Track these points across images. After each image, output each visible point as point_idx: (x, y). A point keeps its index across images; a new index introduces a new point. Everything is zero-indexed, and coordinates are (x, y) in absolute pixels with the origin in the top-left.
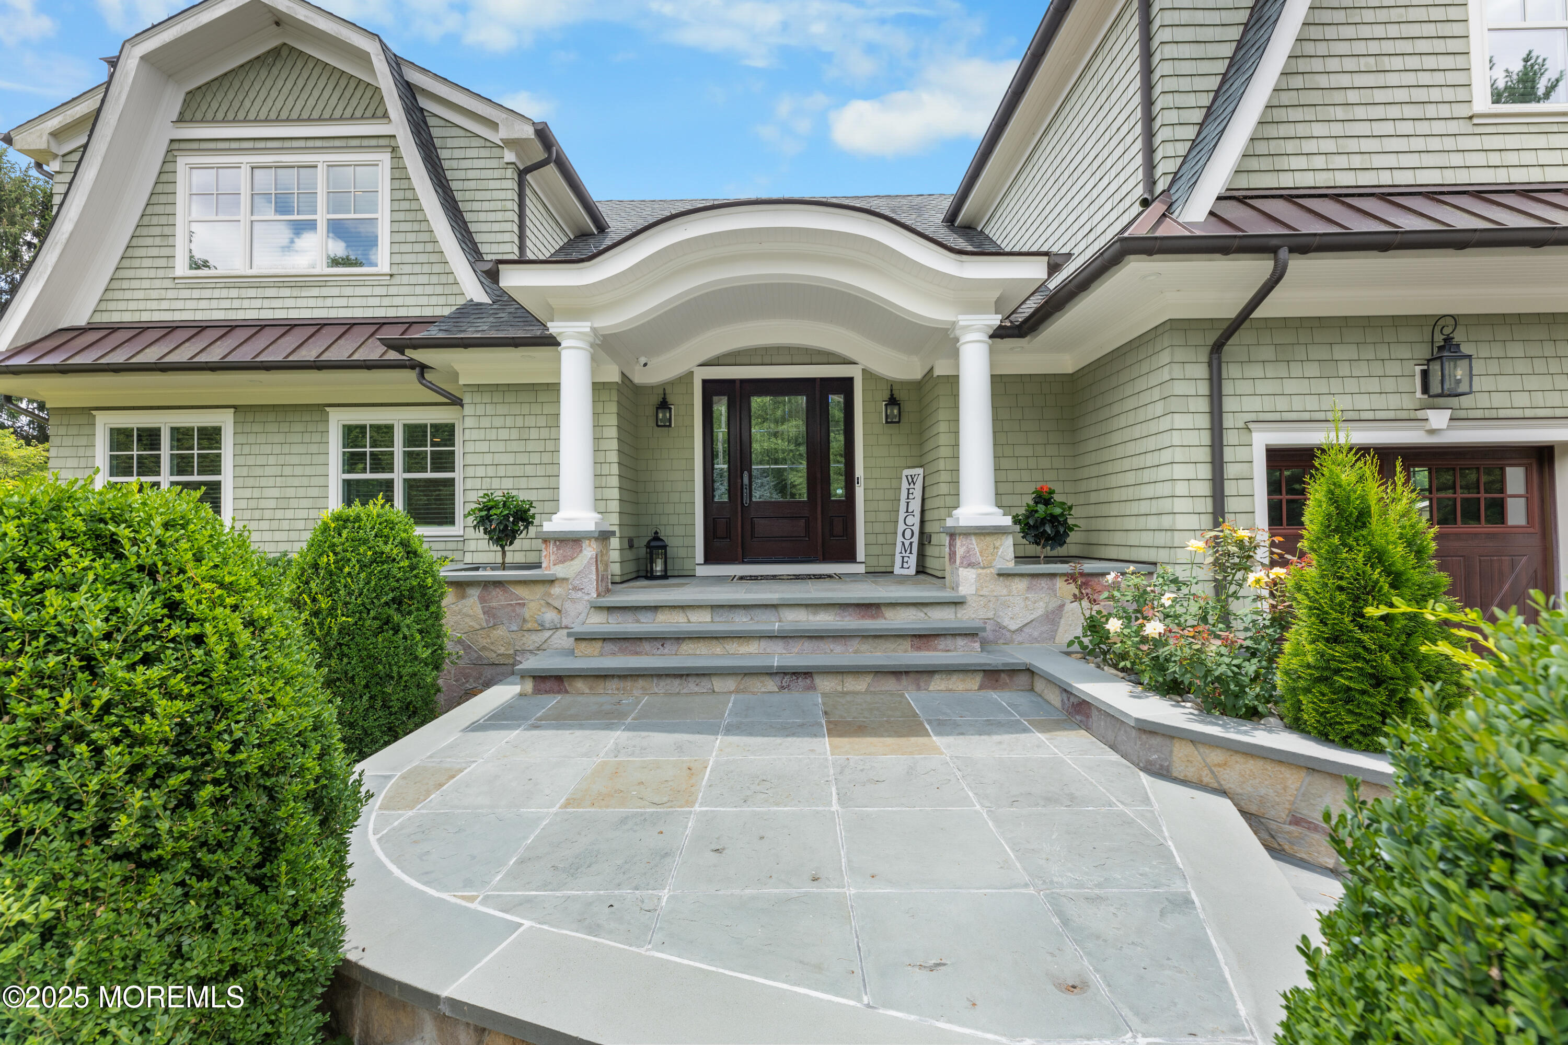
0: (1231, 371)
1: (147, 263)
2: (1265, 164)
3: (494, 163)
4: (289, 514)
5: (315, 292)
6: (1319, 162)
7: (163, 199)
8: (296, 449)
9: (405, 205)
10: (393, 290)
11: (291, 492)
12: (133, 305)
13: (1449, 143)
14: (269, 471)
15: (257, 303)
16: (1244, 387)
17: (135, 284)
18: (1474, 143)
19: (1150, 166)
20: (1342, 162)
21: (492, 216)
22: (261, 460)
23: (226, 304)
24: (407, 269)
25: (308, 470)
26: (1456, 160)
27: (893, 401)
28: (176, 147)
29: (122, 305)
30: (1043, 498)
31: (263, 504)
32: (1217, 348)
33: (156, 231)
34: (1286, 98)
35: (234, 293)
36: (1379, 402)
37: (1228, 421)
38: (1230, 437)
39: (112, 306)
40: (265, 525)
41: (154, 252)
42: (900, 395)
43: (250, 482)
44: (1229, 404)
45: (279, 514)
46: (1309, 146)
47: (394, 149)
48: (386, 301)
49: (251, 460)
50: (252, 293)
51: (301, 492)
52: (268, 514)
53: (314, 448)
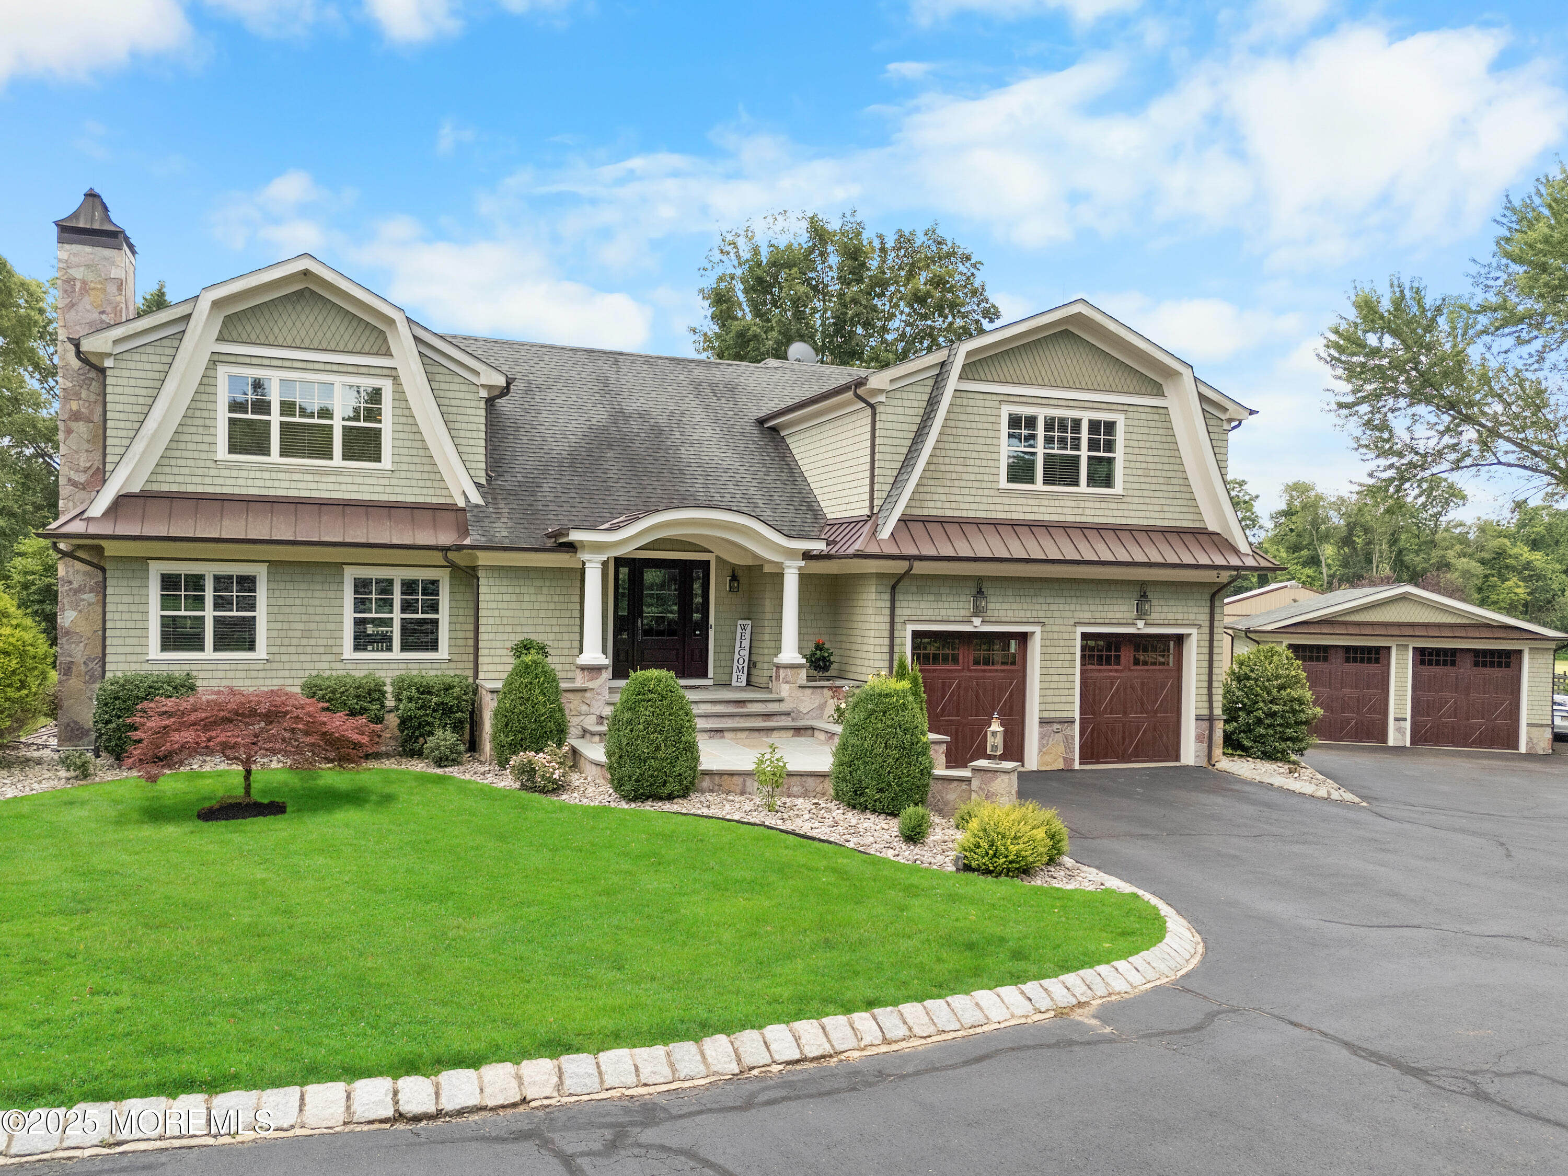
0: (899, 597)
1: (191, 446)
2: (918, 504)
3: (471, 396)
4: (312, 642)
5: (332, 479)
6: (939, 505)
7: (205, 397)
8: (317, 594)
9: (403, 420)
10: (394, 482)
11: (313, 626)
12: (179, 479)
13: (990, 500)
14: (295, 610)
15: (286, 484)
16: (904, 604)
17: (181, 462)
18: (999, 500)
19: (872, 499)
20: (947, 505)
21: (469, 434)
22: (289, 602)
23: (261, 483)
24: (405, 467)
25: (327, 611)
26: (992, 507)
27: (734, 578)
28: (216, 360)
29: (170, 478)
30: (819, 647)
31: (290, 634)
32: (893, 588)
33: (200, 422)
34: (928, 474)
35: (266, 475)
36: (956, 613)
37: (897, 619)
38: (898, 626)
39: (161, 478)
40: (292, 650)
41: (198, 438)
42: (739, 573)
43: (280, 618)
44: (898, 612)
45: (304, 642)
46: (936, 497)
47: (396, 379)
48: (389, 490)
49: (281, 602)
50: (281, 476)
51: (322, 626)
52: (295, 642)
53: (331, 594)
